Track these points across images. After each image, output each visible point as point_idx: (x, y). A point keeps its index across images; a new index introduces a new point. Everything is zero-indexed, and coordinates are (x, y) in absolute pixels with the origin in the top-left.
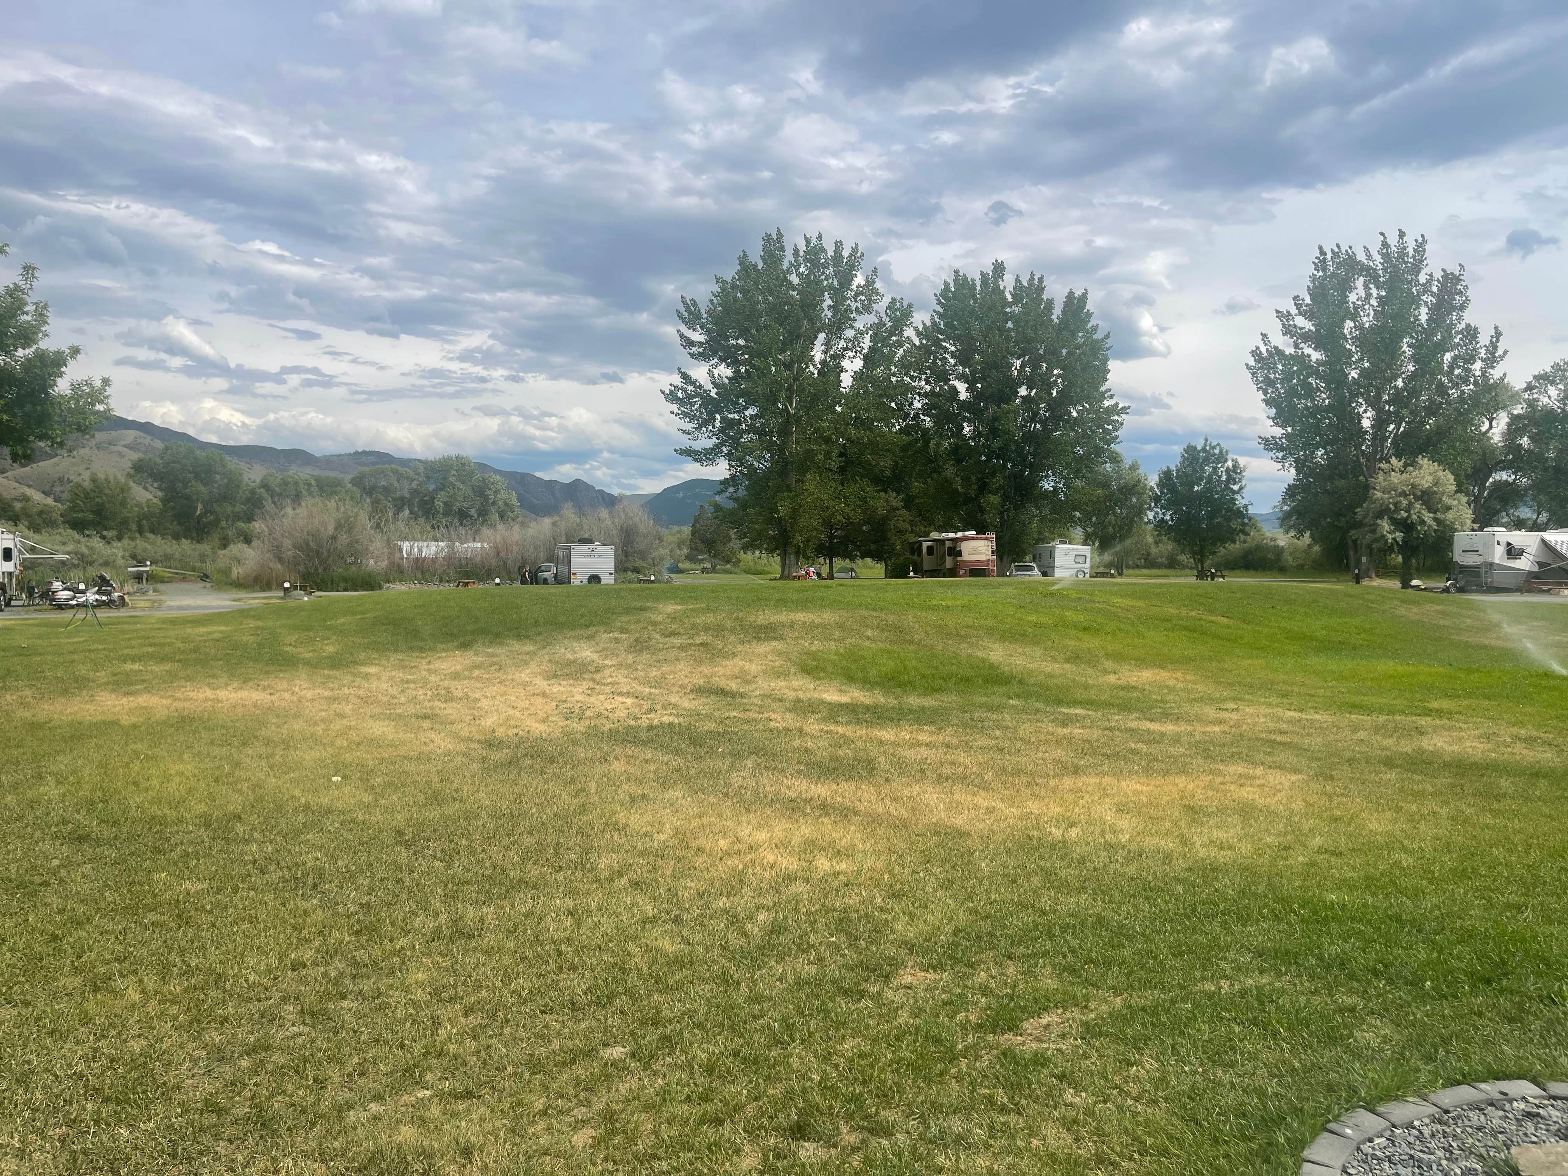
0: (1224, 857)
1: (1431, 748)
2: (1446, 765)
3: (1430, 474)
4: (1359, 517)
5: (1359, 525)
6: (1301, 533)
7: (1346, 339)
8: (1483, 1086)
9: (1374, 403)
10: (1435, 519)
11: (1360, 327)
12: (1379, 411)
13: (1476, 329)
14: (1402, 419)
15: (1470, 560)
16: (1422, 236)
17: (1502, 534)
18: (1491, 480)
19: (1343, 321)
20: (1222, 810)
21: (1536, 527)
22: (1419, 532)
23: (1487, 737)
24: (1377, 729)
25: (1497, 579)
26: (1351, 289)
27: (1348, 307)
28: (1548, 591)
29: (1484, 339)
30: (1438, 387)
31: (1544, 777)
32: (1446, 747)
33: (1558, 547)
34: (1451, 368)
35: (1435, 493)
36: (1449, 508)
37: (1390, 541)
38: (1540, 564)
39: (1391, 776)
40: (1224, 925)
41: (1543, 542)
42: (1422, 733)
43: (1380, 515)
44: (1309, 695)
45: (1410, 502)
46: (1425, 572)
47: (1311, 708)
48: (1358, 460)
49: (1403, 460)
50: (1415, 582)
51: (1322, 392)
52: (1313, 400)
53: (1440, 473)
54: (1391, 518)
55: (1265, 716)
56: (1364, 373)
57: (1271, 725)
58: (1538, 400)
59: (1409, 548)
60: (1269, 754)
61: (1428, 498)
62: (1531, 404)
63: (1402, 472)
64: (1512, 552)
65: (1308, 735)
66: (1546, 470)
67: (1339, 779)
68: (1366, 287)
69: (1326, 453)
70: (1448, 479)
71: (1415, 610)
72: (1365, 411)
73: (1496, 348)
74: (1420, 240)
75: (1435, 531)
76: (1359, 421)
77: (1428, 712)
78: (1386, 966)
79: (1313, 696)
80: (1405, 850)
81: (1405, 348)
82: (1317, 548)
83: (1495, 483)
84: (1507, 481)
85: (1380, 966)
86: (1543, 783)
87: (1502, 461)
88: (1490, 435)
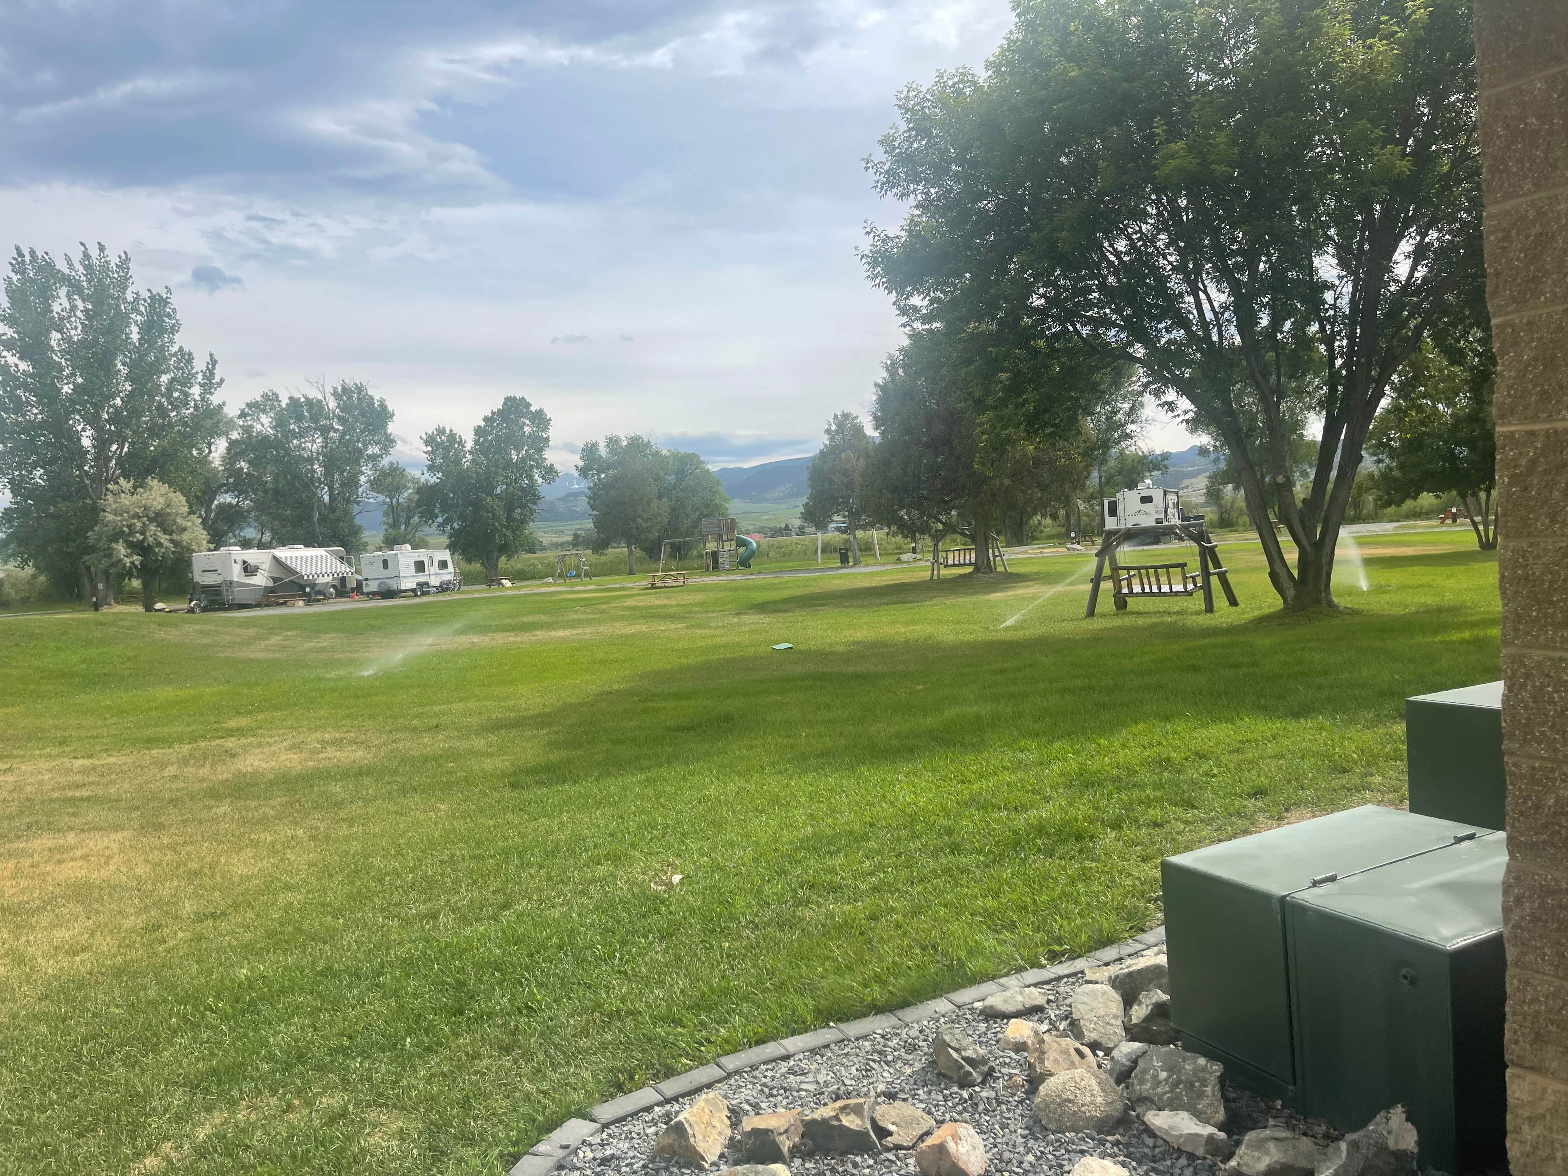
0: (83, 963)
1: (250, 769)
2: (272, 783)
3: (162, 495)
4: (91, 542)
5: (92, 549)
6: (25, 562)
7: (53, 351)
8: (541, 1148)
9: (93, 421)
10: (172, 541)
11: (69, 340)
12: (99, 430)
13: (190, 354)
14: (125, 439)
15: (209, 580)
16: (125, 253)
17: (238, 553)
18: (216, 502)
19: (48, 332)
20: (49, 902)
21: (261, 546)
22: (156, 555)
23: (296, 747)
24: (184, 762)
25: (239, 596)
26: (54, 298)
27: (53, 318)
28: (284, 603)
29: (200, 365)
30: (157, 409)
31: (367, 775)
32: (264, 765)
33: (289, 563)
34: (170, 389)
35: (169, 514)
36: (184, 530)
37: (128, 565)
38: (275, 580)
39: (223, 808)
40: (130, 1063)
41: (275, 558)
42: (233, 756)
43: (116, 536)
44: (91, 737)
45: (144, 524)
46: (168, 594)
47: (100, 751)
48: (83, 481)
49: (132, 482)
50: (158, 606)
51: (32, 406)
52: (24, 416)
53: (172, 495)
54: (126, 541)
55: (49, 771)
56: (77, 388)
57: (62, 780)
58: (252, 427)
59: (147, 571)
60: (74, 815)
61: (161, 519)
62: (247, 430)
63: (133, 494)
64: (249, 569)
65: (111, 782)
66: (266, 492)
67: (171, 825)
68: (69, 296)
69: (45, 473)
70: (180, 502)
71: (174, 632)
72: (84, 430)
73: (212, 374)
74: (123, 257)
75: (173, 552)
76: (79, 439)
77: (230, 733)
78: (350, 1038)
79: (97, 737)
80: (287, 887)
81: (119, 366)
82: (42, 578)
83: (219, 506)
84: (230, 503)
85: (346, 1042)
86: (367, 781)
87: (223, 485)
88: (210, 458)
